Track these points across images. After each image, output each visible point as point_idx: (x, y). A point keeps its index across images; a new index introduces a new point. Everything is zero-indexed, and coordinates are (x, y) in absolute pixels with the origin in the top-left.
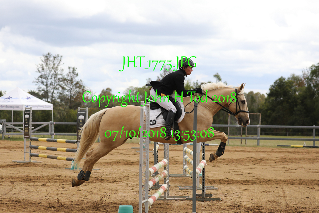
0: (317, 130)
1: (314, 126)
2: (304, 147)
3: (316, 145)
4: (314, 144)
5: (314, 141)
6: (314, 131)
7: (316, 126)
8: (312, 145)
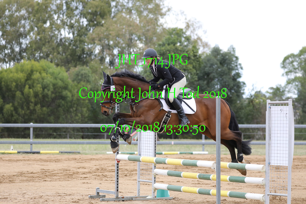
0: (35, 129)
1: (32, 124)
2: (19, 153)
3: (34, 150)
4: (31, 149)
5: (31, 144)
6: (31, 130)
7: (33, 123)
8: (29, 150)
